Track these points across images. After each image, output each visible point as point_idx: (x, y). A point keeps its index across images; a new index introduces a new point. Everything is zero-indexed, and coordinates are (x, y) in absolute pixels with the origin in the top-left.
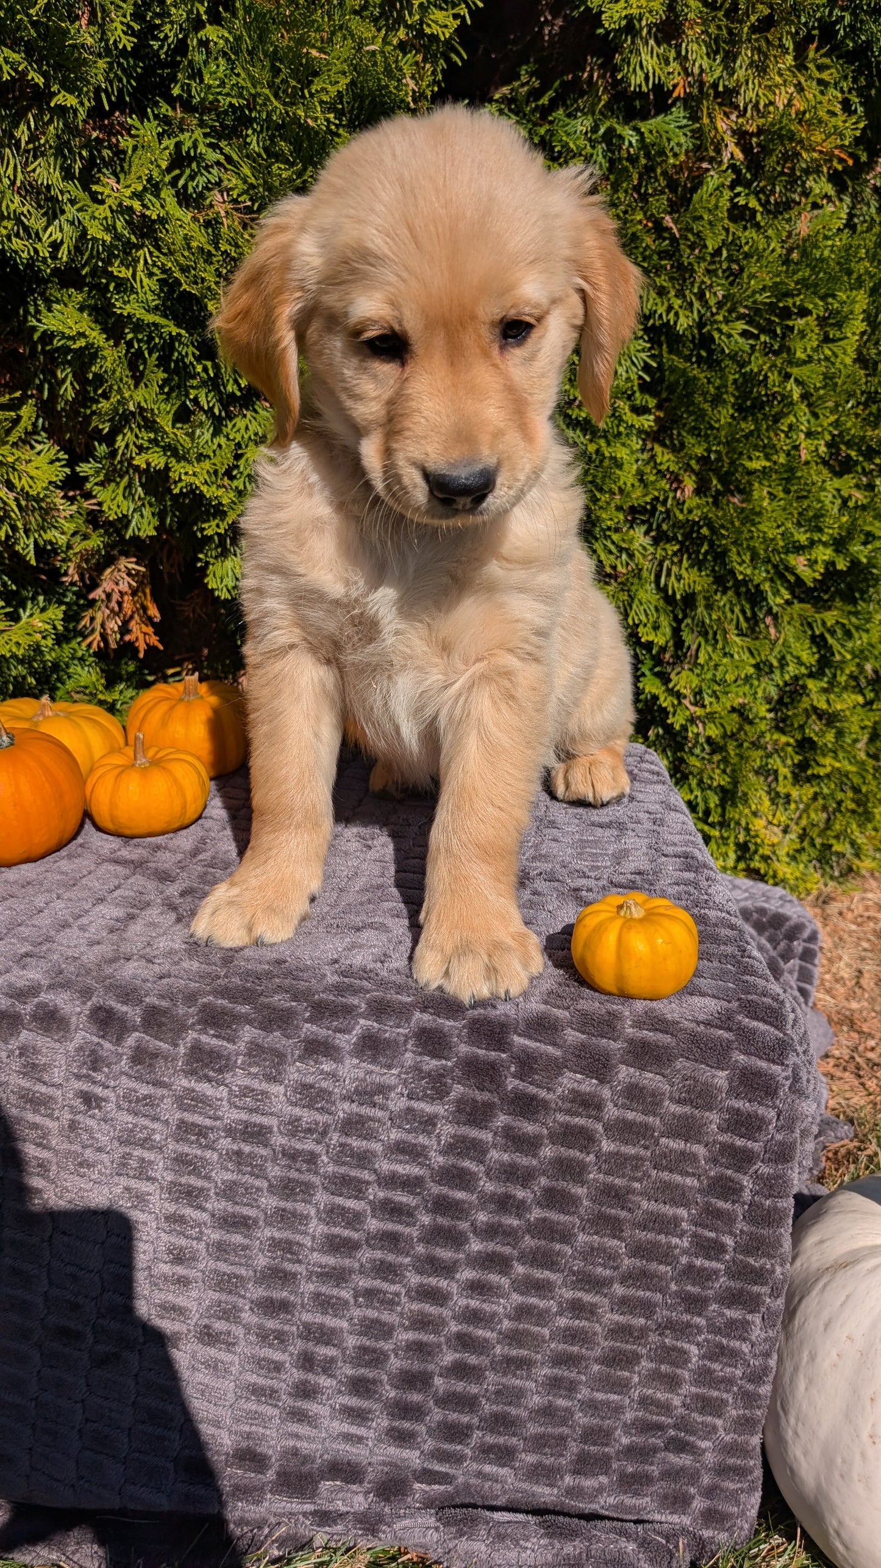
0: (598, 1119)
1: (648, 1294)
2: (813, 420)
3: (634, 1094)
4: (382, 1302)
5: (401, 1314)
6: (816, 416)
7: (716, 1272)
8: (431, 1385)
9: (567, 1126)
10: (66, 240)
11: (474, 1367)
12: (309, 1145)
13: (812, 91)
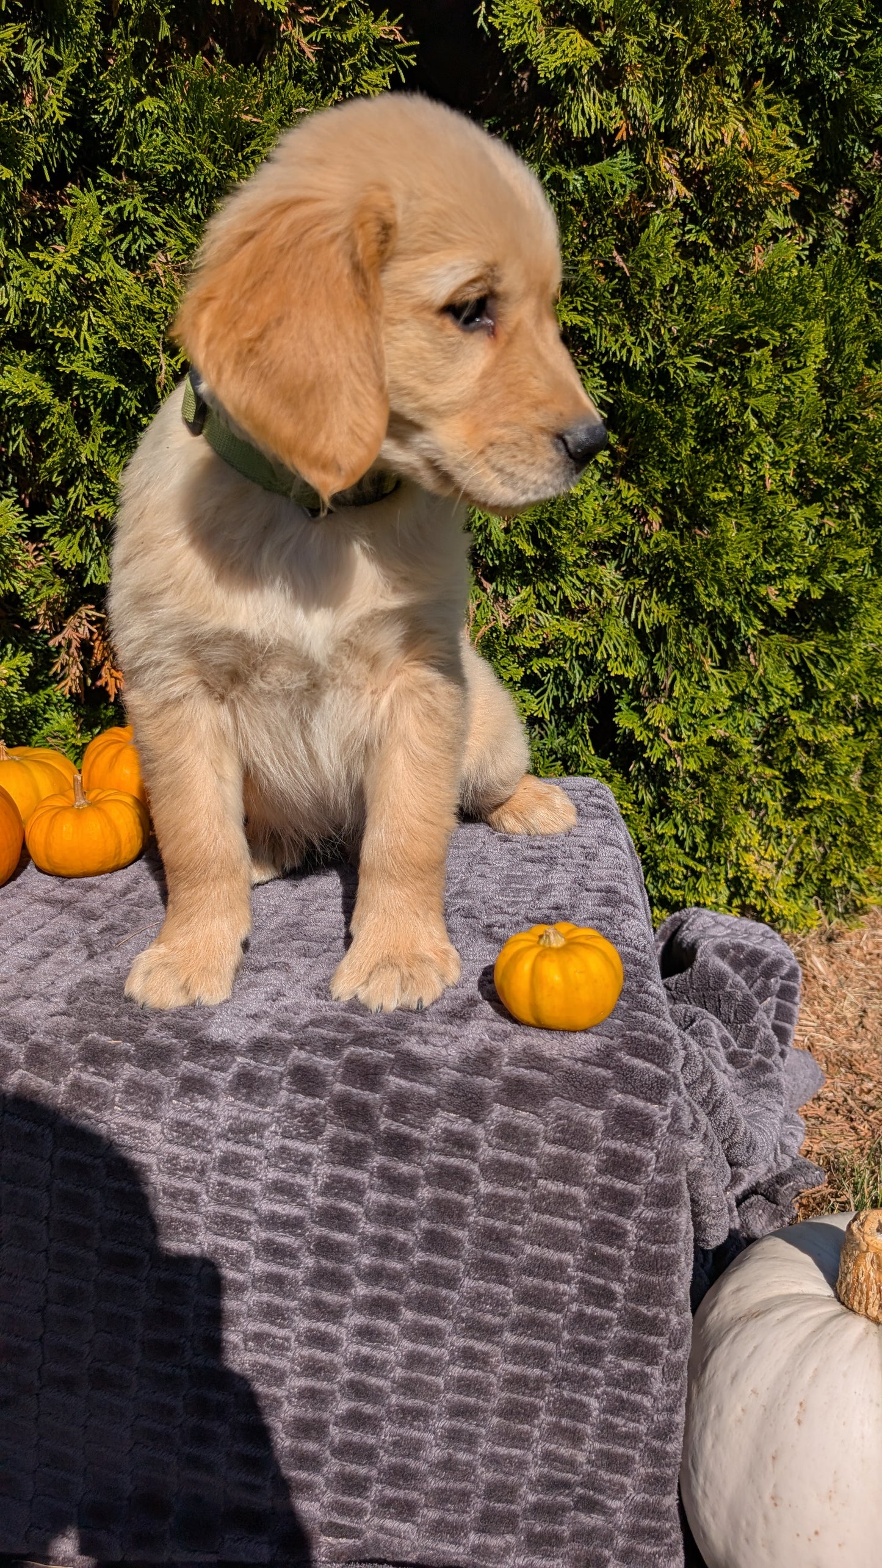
0: (474, 1160)
1: (541, 1343)
2: (778, 450)
3: (508, 1134)
4: (273, 1346)
5: (293, 1360)
6: (781, 445)
7: (608, 1321)
8: (327, 1434)
9: (441, 1166)
10: (13, 305)
11: (369, 1417)
12: (189, 1184)
13: (760, 127)
